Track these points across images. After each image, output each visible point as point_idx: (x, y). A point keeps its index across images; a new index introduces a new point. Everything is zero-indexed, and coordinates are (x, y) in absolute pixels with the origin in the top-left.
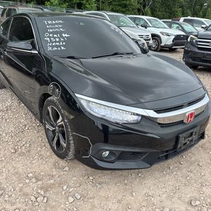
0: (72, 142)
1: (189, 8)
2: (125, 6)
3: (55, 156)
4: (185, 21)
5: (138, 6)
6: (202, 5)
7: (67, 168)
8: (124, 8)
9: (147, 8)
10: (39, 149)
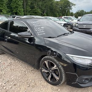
0: (64, 77)
1: (61, 12)
2: (36, 13)
3: (50, 85)
4: (64, 18)
5: (41, 13)
6: (65, 11)
7: (59, 90)
8: (35, 13)
9: (45, 13)
10: (40, 82)
